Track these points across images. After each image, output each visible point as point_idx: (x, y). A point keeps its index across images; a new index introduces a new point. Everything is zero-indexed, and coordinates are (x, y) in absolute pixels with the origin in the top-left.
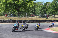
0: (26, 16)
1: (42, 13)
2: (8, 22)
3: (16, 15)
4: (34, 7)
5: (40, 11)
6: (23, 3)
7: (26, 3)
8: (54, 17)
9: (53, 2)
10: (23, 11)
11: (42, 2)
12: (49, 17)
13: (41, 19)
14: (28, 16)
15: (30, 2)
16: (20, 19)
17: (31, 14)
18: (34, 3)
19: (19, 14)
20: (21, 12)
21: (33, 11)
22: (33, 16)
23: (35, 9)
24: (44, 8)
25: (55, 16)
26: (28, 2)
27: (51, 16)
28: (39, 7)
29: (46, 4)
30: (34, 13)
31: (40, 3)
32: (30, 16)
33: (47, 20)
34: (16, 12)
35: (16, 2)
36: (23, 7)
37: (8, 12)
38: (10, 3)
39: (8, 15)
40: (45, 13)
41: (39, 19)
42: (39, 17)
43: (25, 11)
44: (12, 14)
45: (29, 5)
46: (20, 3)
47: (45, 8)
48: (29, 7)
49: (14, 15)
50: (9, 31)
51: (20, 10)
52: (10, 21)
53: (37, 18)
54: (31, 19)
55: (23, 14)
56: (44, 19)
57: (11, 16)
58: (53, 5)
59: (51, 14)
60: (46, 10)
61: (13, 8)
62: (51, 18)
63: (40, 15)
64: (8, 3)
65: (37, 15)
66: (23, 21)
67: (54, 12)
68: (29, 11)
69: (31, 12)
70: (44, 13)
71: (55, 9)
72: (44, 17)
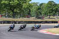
0: (21, 17)
1: (37, 14)
2: (3, 23)
3: (11, 16)
4: (29, 8)
5: (36, 12)
6: (19, 3)
7: (21, 3)
8: (49, 18)
9: (48, 3)
10: (18, 12)
11: (38, 3)
12: (44, 18)
13: (36, 20)
14: (23, 17)
15: (25, 3)
16: (15, 20)
17: (26, 15)
18: (29, 4)
19: (14, 15)
20: (16, 12)
21: (28, 12)
22: (28, 17)
23: (30, 10)
24: (39, 9)
25: (51, 17)
26: (23, 2)
27: (47, 17)
28: (35, 8)
29: (41, 4)
30: (29, 14)
31: (36, 4)
32: (25, 17)
33: (43, 21)
34: (11, 13)
35: (11, 3)
36: (18, 7)
37: (3, 13)
38: (5, 4)
39: (3, 16)
40: (41, 14)
41: (34, 20)
42: (34, 18)
43: (20, 12)
44: (6, 15)
45: (25, 6)
46: (15, 4)
47: (41, 9)
48: (24, 8)
49: (9, 16)
50: (4, 32)
51: (15, 10)
52: (4, 22)
53: (32, 19)
54: (26, 20)
55: (18, 15)
56: (40, 20)
57: (6, 17)
58: (48, 6)
59: (46, 15)
60: (41, 11)
61: (8, 8)
62: (46, 19)
63: (35, 16)
64: (3, 4)
65: (33, 16)
66: (18, 22)
67: (50, 13)
68: (24, 12)
69: (26, 12)
70: (39, 14)
71: (51, 10)
72: (40, 18)
